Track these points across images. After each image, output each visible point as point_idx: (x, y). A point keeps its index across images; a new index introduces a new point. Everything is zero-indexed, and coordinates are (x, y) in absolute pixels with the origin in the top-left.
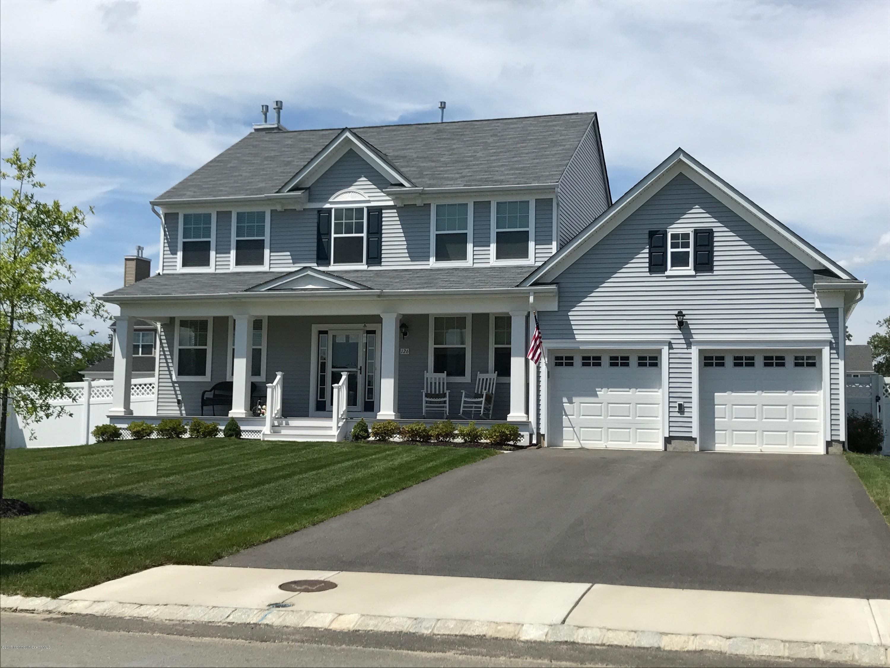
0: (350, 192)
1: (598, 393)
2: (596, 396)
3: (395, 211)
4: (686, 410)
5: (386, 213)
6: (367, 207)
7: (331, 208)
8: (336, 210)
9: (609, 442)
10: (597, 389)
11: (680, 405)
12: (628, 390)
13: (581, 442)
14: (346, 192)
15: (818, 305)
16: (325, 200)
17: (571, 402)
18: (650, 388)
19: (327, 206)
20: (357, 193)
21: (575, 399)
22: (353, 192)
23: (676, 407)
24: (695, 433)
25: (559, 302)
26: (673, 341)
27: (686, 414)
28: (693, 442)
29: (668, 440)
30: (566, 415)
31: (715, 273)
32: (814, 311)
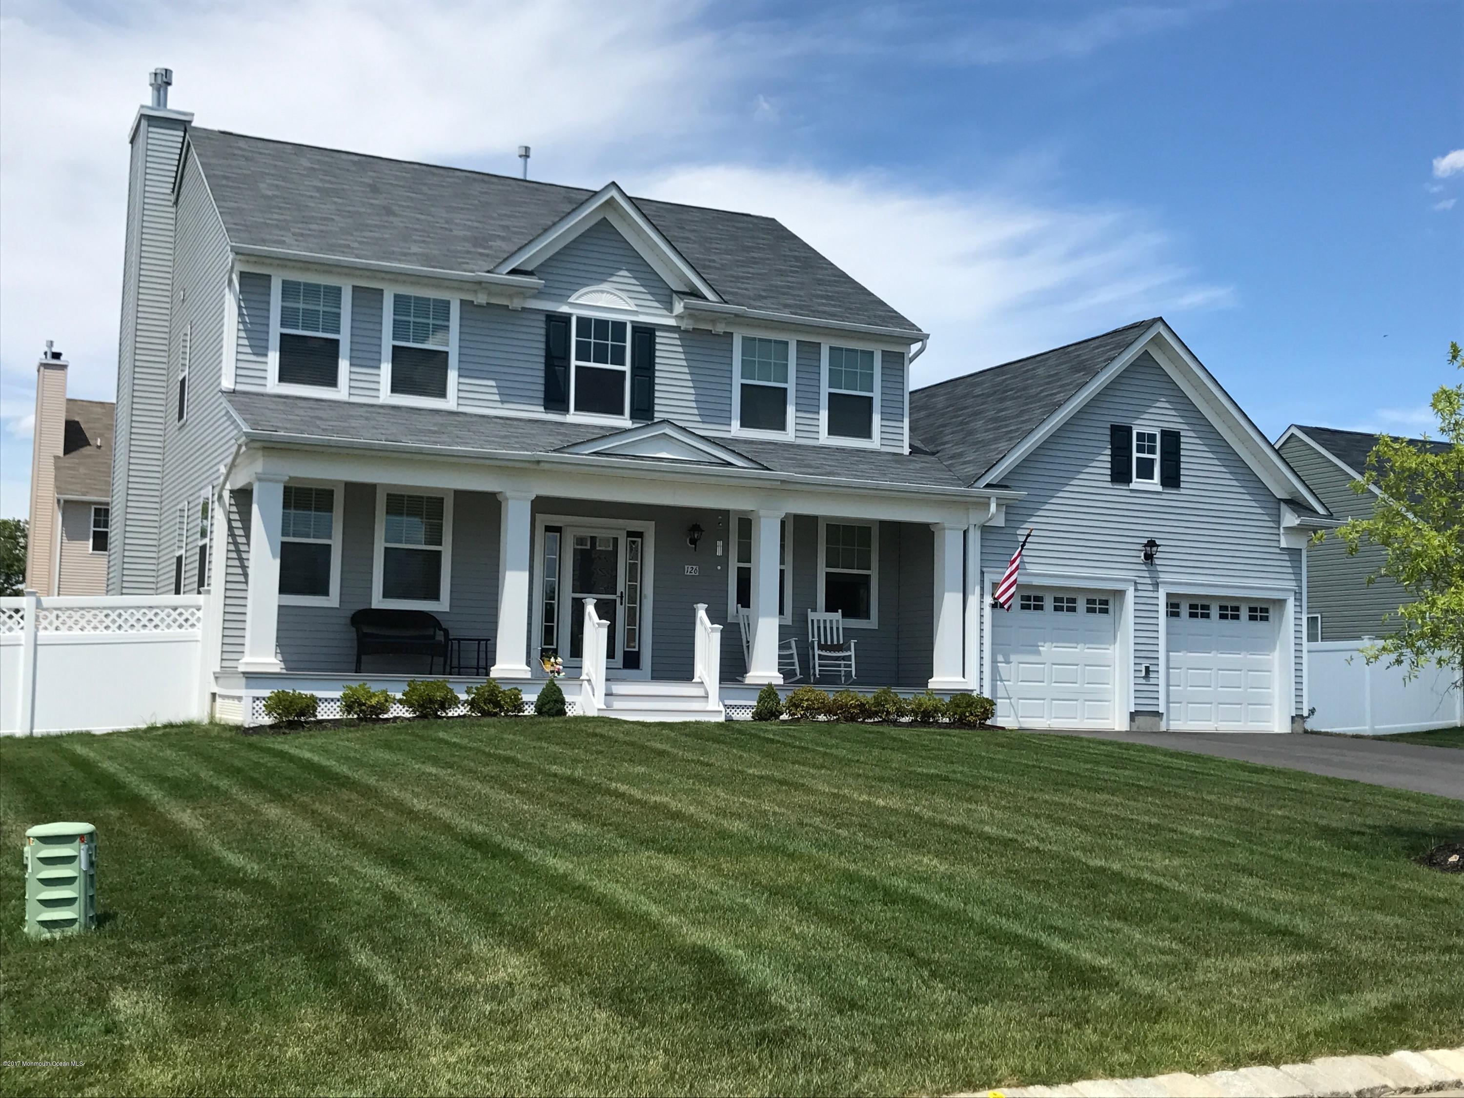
0: (602, 292)
1: (1041, 648)
2: (1038, 653)
3: (677, 336)
4: (1152, 675)
5: (661, 338)
6: (632, 322)
7: (571, 315)
8: (580, 320)
9: (1053, 720)
10: (1040, 644)
11: (1147, 668)
12: (1074, 645)
13: (1020, 719)
14: (597, 291)
15: (1283, 544)
16: (563, 298)
17: (1008, 662)
18: (1102, 644)
19: (564, 309)
20: (615, 295)
21: (1013, 658)
22: (608, 292)
23: (1141, 671)
24: (1162, 709)
25: (1006, 513)
26: (1139, 580)
27: (1152, 681)
28: (1157, 719)
29: (1133, 716)
30: (1001, 680)
31: (1182, 491)
32: (1278, 551)
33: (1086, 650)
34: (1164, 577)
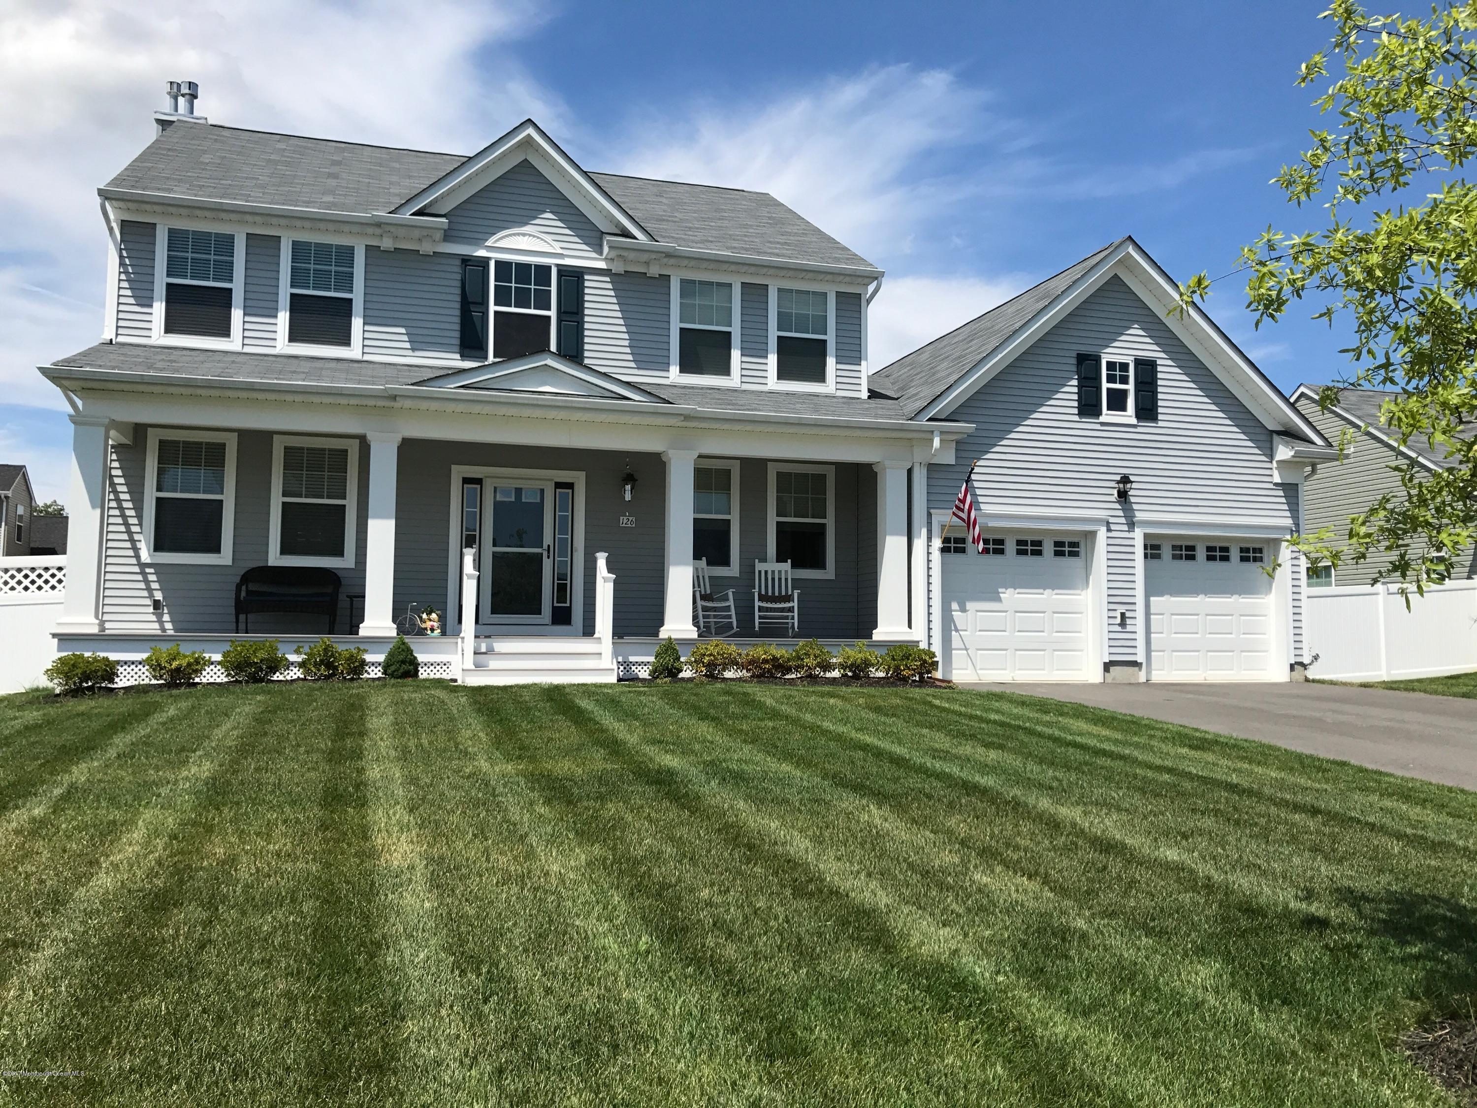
0: (524, 235)
1: (1001, 595)
2: (999, 600)
3: (608, 279)
4: (1128, 621)
5: (590, 281)
6: (557, 265)
7: (489, 259)
8: (498, 263)
9: (1018, 672)
10: (1000, 590)
11: (1123, 615)
12: (1041, 591)
13: (979, 672)
14: (518, 234)
15: (1277, 479)
16: (479, 242)
17: (963, 610)
18: (1070, 589)
19: (482, 253)
20: (538, 238)
21: (969, 605)
22: (530, 235)
23: (1115, 617)
24: (1140, 658)
25: (957, 450)
26: (1112, 520)
27: (1129, 628)
28: (1136, 669)
29: (1107, 666)
30: (957, 630)
31: (1160, 424)
32: (1271, 486)
33: (1055, 597)
34: (1140, 516)
